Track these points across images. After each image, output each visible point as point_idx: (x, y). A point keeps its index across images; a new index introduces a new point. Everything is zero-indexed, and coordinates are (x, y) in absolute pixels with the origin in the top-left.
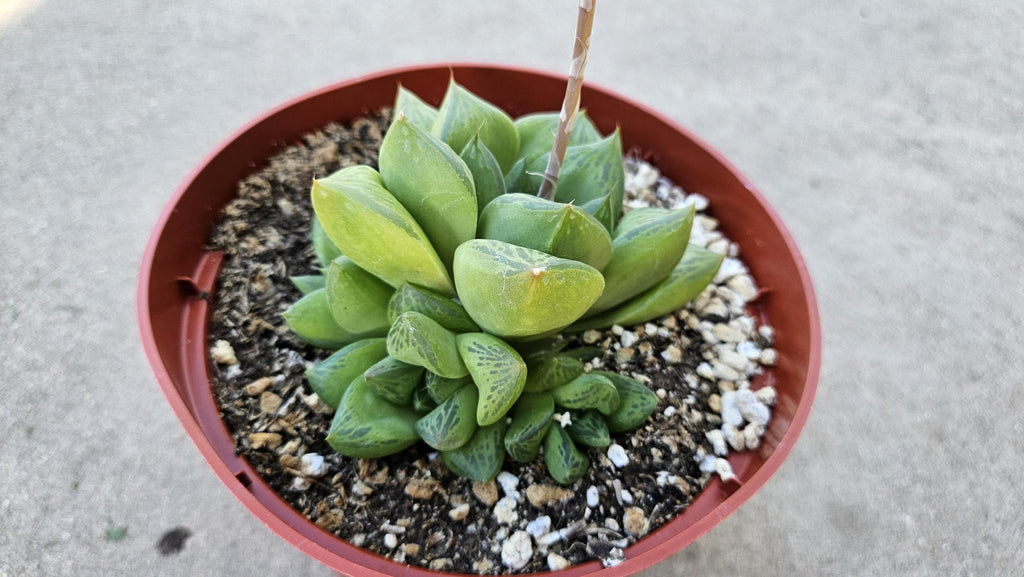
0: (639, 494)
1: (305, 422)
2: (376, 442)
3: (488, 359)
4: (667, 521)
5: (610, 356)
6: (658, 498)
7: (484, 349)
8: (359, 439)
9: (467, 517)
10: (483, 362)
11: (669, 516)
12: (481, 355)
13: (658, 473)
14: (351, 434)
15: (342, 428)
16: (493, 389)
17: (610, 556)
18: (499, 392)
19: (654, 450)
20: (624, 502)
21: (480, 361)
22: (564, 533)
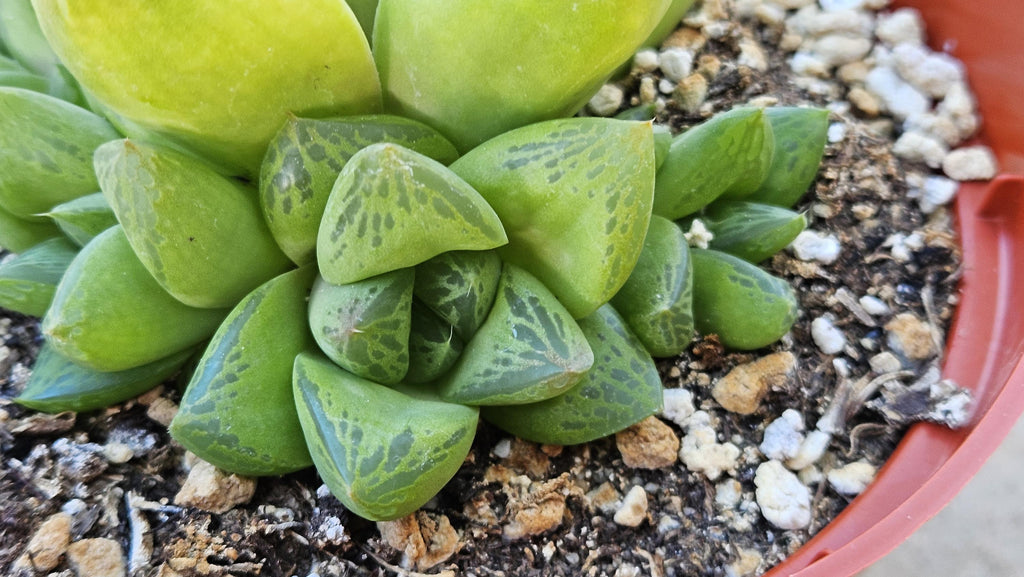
0: (888, 291)
1: (218, 540)
2: (437, 450)
3: (566, 156)
4: (954, 308)
5: (669, 107)
6: (916, 282)
7: (543, 144)
8: (405, 460)
9: (650, 509)
10: (559, 168)
11: (952, 299)
12: (545, 160)
13: (886, 244)
14: (386, 459)
15: (359, 460)
16: (612, 204)
17: (934, 402)
18: (628, 202)
19: (858, 208)
20: (877, 317)
21: (553, 171)
22: (828, 424)
